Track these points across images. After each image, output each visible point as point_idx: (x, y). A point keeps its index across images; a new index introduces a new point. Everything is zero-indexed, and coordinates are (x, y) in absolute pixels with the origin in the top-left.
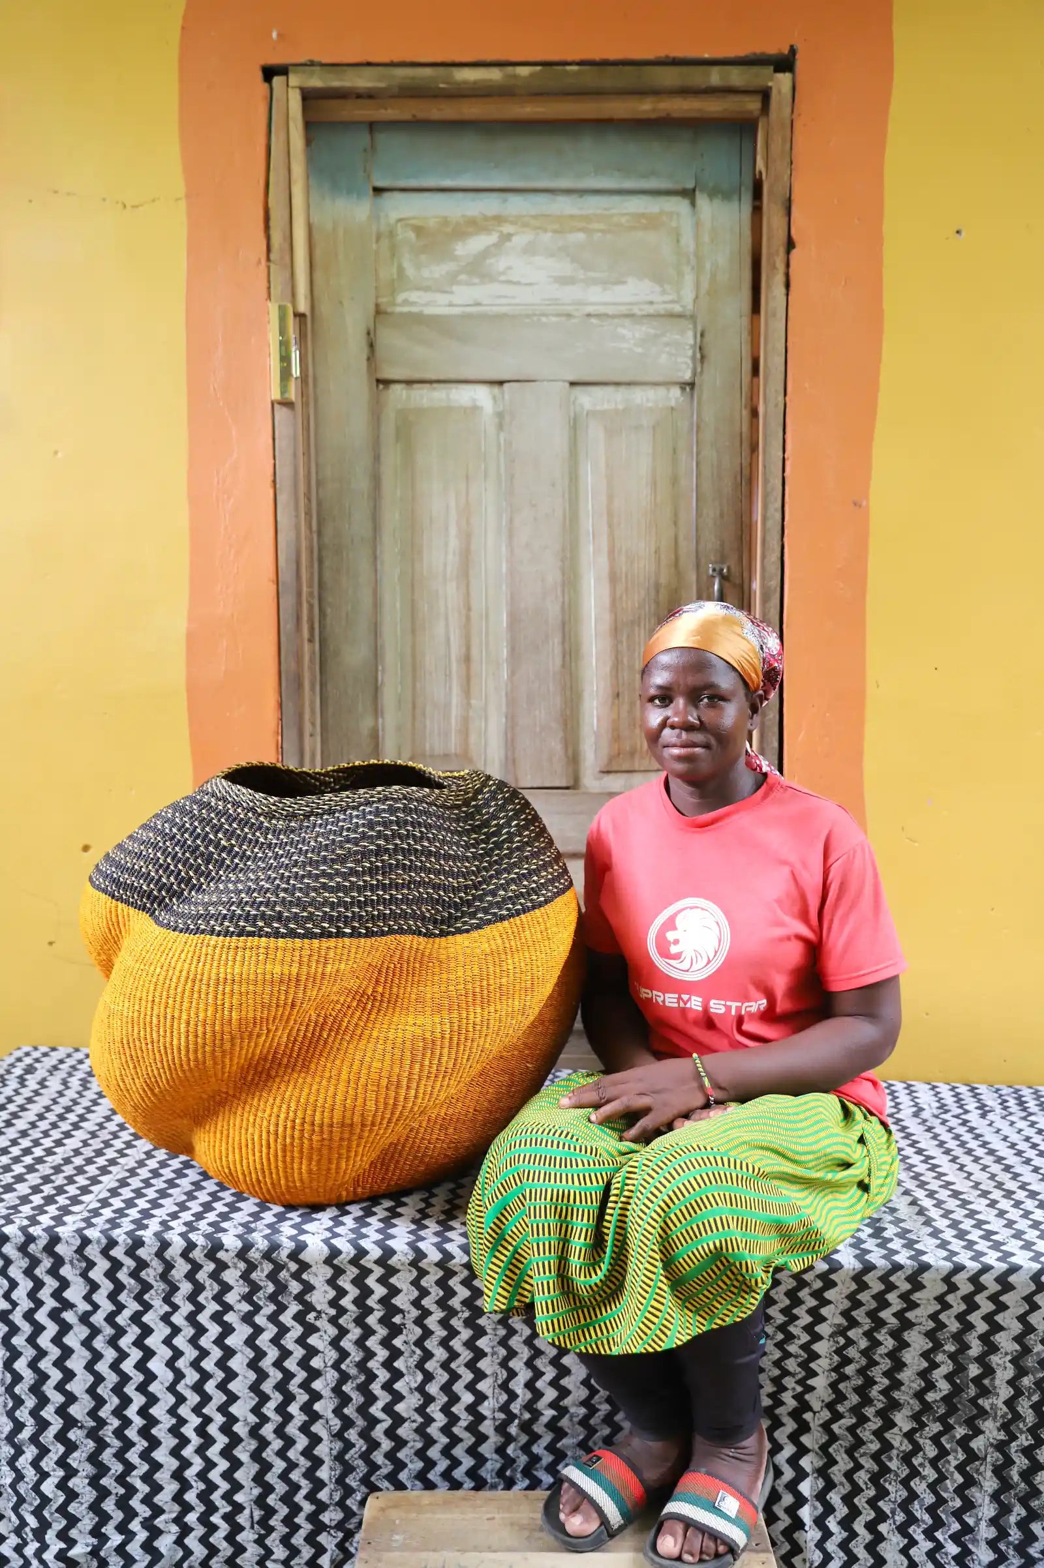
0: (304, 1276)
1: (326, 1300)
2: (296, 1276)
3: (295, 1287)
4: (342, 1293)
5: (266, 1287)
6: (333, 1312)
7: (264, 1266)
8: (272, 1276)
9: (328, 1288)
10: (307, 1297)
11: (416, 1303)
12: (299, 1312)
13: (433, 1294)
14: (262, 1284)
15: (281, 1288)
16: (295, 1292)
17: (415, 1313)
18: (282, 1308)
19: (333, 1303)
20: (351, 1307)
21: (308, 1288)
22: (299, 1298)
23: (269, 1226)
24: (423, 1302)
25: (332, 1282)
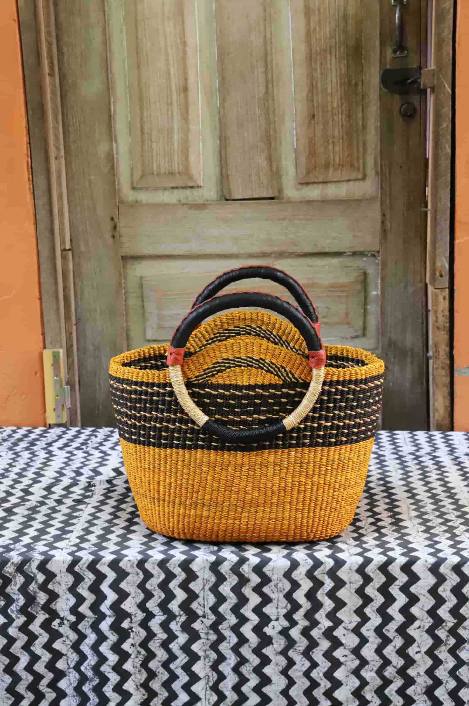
0: (50, 586)
1: (68, 607)
2: (43, 587)
3: (42, 598)
4: (80, 600)
5: (18, 600)
6: (73, 619)
7: (17, 580)
8: (23, 589)
9: (70, 596)
10: (53, 606)
11: (142, 606)
12: (46, 619)
13: (156, 596)
14: (15, 597)
15: (31, 599)
16: (42, 602)
17: (140, 616)
18: (31, 618)
19: (74, 610)
20: (89, 613)
21: (53, 596)
22: (46, 608)
23: (25, 546)
24: (148, 605)
25: (72, 590)
